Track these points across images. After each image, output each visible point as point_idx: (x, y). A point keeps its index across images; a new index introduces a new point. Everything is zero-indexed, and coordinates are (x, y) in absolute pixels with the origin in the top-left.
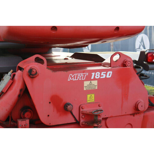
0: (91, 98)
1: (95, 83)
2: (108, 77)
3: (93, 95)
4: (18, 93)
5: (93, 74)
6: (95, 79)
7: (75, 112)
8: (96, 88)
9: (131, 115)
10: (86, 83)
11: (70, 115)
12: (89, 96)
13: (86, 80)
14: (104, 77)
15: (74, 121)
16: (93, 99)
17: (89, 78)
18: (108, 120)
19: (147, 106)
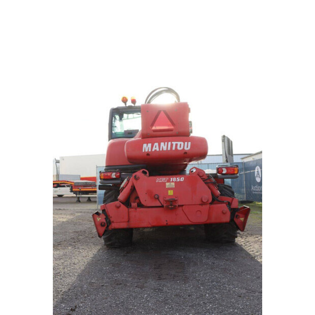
0: (171, 193)
1: (173, 184)
2: (181, 180)
3: (172, 191)
4: (130, 188)
5: (172, 179)
6: (173, 182)
7: (161, 199)
8: (174, 187)
9: (200, 205)
10: (167, 184)
11: (158, 202)
12: (169, 191)
13: (167, 182)
14: (179, 180)
15: (161, 205)
16: (172, 193)
17: (169, 181)
18: (184, 207)
19: (210, 200)
